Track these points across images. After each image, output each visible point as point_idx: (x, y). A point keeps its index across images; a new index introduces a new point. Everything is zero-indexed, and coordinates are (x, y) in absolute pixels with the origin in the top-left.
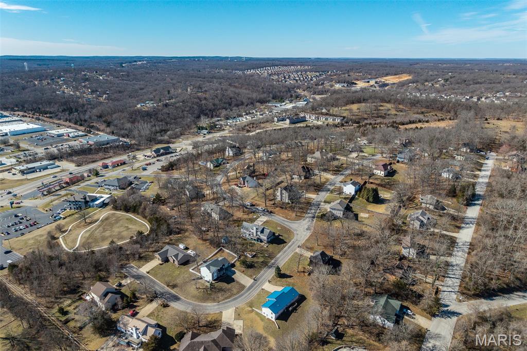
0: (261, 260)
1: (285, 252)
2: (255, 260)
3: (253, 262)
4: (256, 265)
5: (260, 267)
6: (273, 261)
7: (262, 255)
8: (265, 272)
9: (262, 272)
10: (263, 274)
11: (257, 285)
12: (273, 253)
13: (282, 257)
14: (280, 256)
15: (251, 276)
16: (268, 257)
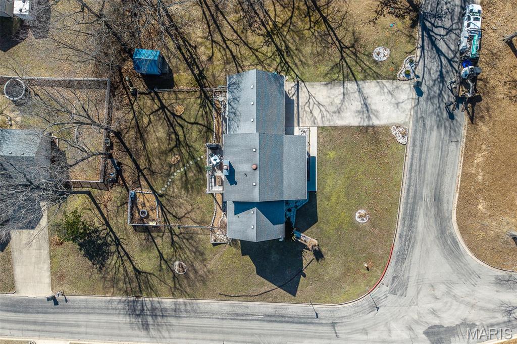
0: (146, 262)
1: (235, 316)
2: (133, 243)
3: (118, 242)
4: (112, 261)
5: (114, 282)
6: (168, 302)
7: (167, 251)
8: (106, 310)
9: (99, 299)
10: (89, 310)
11: (40, 317)
12: (204, 281)
13: (206, 322)
14: (210, 314)
15: (58, 277)
16: (175, 276)
